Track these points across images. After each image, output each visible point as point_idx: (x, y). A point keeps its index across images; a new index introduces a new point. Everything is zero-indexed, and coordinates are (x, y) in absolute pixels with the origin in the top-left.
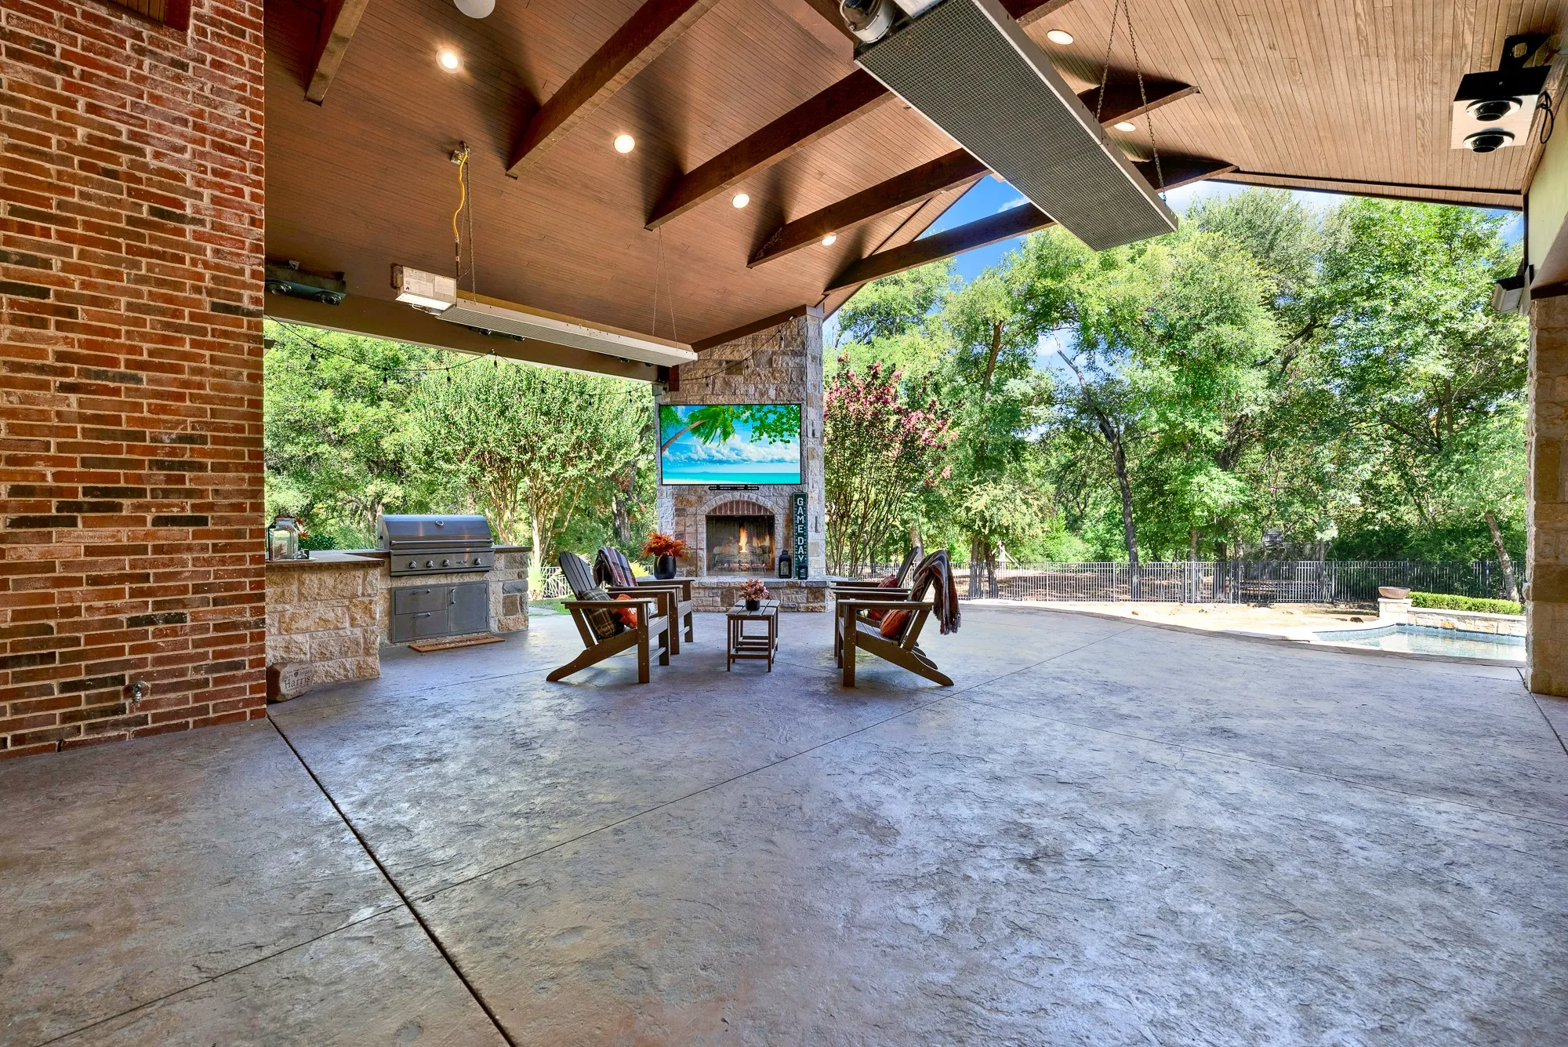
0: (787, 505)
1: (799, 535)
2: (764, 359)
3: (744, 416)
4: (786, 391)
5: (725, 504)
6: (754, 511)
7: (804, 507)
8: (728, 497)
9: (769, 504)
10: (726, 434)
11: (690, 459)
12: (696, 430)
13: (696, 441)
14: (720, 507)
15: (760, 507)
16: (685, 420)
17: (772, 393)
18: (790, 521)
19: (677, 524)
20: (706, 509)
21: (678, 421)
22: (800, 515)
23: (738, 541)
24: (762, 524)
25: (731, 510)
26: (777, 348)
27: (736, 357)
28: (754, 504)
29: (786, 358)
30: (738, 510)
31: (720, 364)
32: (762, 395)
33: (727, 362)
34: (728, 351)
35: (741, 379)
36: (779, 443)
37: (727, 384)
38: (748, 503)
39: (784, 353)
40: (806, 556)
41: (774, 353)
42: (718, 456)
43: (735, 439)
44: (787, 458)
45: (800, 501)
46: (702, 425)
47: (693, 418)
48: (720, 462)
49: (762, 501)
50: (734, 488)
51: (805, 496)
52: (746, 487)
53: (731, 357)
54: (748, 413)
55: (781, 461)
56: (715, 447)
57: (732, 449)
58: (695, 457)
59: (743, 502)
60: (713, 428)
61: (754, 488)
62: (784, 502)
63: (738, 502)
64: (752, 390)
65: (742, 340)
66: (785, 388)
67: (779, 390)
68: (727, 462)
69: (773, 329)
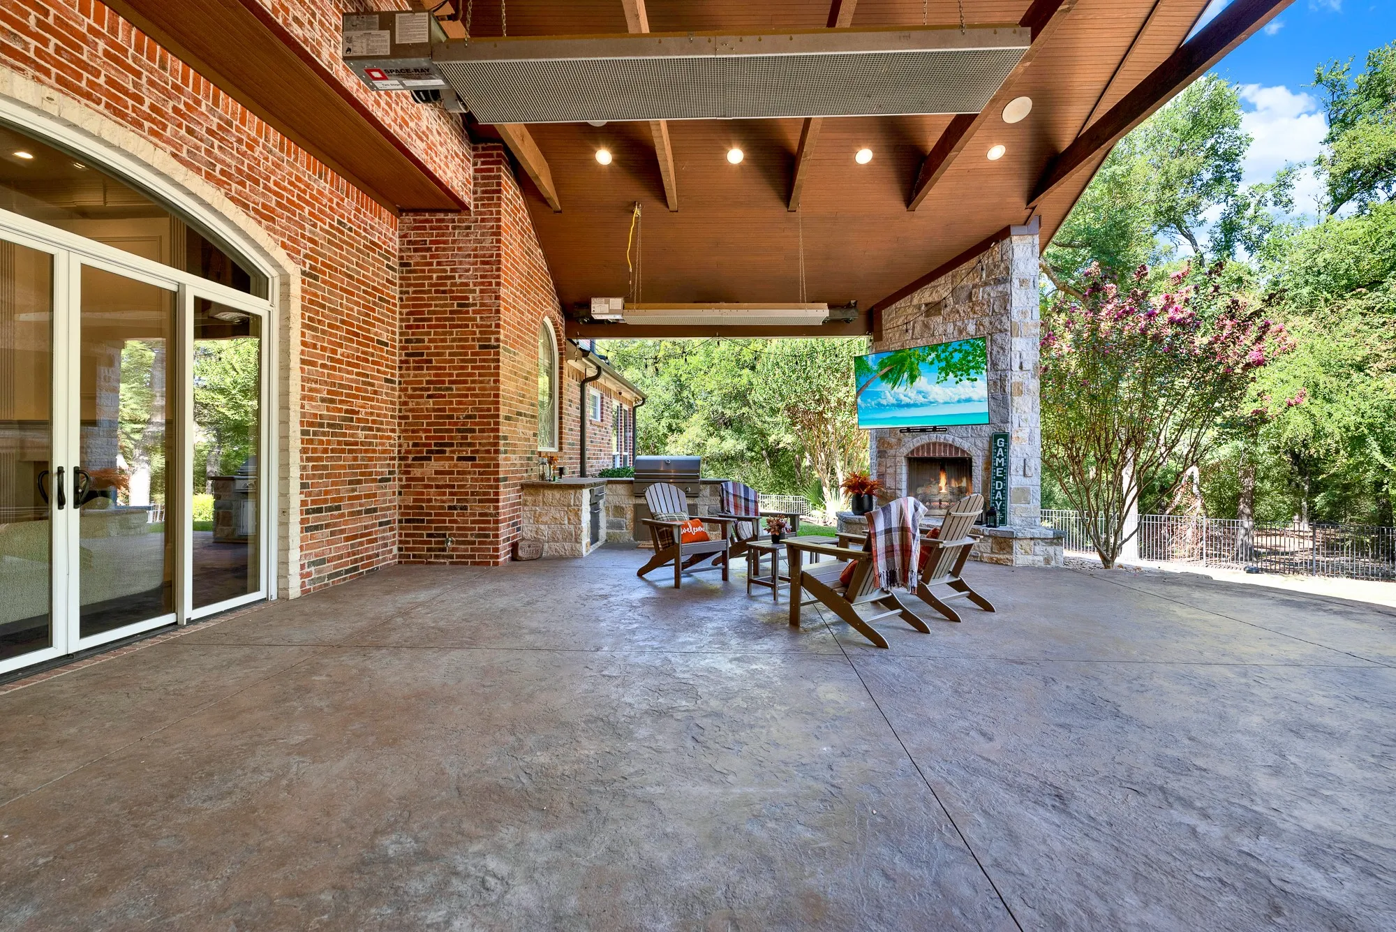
0: (986, 446)
1: (998, 479)
2: (964, 294)
3: (930, 359)
4: (987, 324)
5: (923, 446)
6: (951, 453)
7: (1006, 449)
8: (924, 439)
9: (966, 445)
10: (913, 378)
11: (879, 405)
12: (885, 377)
13: (885, 387)
14: (918, 449)
15: (957, 449)
16: (875, 368)
17: (971, 328)
18: (989, 463)
19: (879, 465)
20: (905, 451)
21: (869, 370)
22: (1000, 457)
23: (938, 483)
24: (960, 465)
25: (928, 452)
26: (977, 280)
27: (935, 298)
28: (951, 446)
29: (988, 289)
30: (934, 451)
31: (920, 309)
32: (960, 332)
33: (926, 305)
34: (927, 294)
35: (939, 319)
36: (966, 382)
37: (926, 326)
38: (945, 445)
39: (986, 284)
40: (1004, 502)
41: (974, 286)
42: (906, 400)
43: (921, 382)
44: (975, 397)
45: (1000, 442)
46: (890, 371)
47: (882, 365)
48: (908, 406)
49: (958, 442)
50: (923, 430)
51: (1006, 437)
52: (935, 429)
53: (930, 300)
54: (933, 355)
55: (969, 400)
56: (903, 391)
57: (919, 392)
58: (884, 402)
59: (940, 444)
60: (901, 372)
61: (944, 430)
62: (983, 443)
63: (934, 444)
64: (950, 328)
65: (942, 280)
66: (986, 321)
67: (979, 325)
68: (915, 405)
69: (974, 261)
